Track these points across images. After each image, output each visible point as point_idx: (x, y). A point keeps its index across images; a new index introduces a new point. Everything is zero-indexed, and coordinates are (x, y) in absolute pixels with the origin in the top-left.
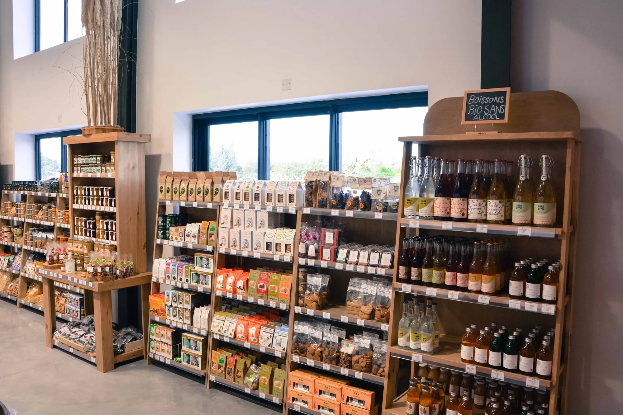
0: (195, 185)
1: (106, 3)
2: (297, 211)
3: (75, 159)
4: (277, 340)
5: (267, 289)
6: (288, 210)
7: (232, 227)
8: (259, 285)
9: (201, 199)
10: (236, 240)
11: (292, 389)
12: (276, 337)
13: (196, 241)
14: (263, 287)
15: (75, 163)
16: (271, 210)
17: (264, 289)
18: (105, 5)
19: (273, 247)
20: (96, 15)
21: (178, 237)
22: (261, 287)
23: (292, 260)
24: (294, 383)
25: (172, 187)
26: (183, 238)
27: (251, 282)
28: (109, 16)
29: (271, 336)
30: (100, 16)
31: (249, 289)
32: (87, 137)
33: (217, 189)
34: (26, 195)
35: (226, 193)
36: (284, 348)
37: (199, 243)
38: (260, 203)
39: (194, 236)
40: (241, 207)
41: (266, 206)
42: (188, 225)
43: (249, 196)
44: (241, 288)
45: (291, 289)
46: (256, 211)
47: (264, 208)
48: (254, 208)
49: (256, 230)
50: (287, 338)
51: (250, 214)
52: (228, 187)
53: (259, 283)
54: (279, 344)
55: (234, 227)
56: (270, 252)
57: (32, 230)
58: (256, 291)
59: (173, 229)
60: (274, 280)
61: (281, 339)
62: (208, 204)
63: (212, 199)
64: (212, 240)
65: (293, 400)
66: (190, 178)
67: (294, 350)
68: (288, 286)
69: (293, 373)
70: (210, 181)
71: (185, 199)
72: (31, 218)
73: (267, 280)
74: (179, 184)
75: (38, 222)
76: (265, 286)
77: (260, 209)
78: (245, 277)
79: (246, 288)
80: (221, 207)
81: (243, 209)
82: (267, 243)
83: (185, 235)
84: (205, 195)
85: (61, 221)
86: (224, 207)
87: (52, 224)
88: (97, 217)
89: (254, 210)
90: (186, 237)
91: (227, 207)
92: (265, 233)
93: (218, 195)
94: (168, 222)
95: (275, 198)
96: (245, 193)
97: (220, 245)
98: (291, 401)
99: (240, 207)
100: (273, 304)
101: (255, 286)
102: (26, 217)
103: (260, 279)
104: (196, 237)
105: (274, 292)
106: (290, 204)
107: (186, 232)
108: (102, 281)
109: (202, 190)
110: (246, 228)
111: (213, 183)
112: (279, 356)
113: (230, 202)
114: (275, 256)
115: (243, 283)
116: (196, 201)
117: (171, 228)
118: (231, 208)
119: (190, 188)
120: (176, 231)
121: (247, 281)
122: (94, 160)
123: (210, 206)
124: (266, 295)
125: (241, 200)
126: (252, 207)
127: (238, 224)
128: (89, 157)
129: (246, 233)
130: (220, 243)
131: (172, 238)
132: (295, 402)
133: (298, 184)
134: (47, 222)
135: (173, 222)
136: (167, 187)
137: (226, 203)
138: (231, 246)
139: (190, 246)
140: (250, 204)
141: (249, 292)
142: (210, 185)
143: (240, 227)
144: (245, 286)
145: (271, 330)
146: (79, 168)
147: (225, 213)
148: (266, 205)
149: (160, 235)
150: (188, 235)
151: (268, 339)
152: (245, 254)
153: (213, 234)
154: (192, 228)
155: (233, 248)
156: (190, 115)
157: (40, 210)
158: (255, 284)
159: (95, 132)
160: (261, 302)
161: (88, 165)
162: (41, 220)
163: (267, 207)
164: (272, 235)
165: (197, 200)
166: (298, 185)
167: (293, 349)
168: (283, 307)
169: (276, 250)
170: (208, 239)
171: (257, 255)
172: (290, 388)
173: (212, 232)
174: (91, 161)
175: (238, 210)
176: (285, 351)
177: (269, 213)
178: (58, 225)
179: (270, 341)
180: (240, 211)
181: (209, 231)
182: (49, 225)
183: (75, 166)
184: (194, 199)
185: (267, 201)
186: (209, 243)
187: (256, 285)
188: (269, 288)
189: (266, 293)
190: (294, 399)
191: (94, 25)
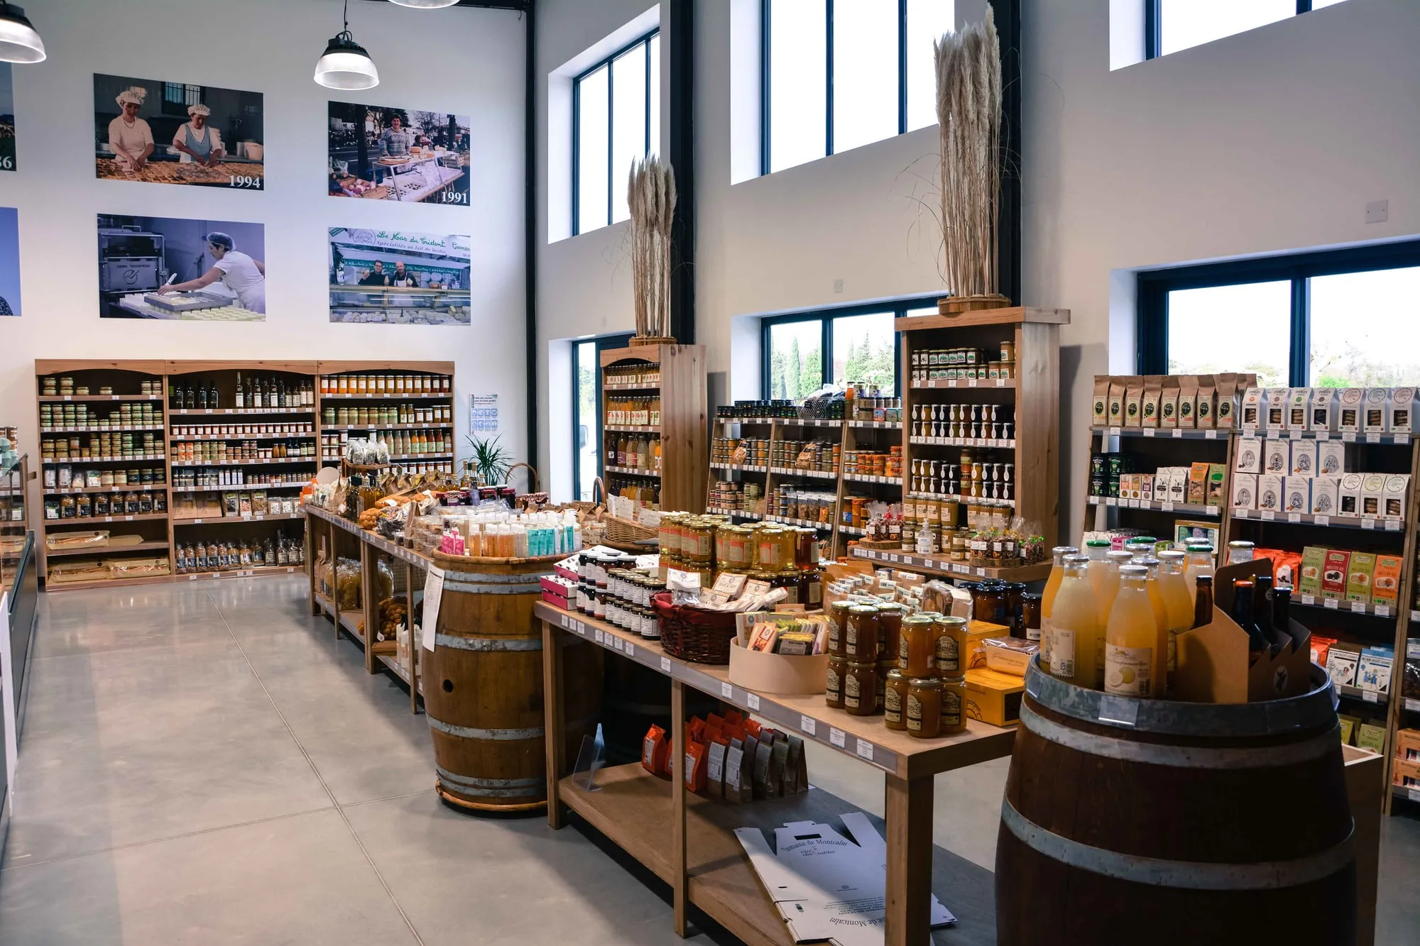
0: (1176, 398)
1: (982, 81)
2: (1412, 440)
3: (915, 357)
4: (1366, 673)
5: (1345, 581)
6: (1393, 439)
7: (1262, 471)
8: (1326, 573)
9: (1191, 424)
10: (1274, 495)
11: (1405, 762)
12: (1363, 667)
13: (1181, 497)
14: (1337, 576)
15: (915, 363)
16: (1353, 440)
17: (1340, 581)
18: (980, 83)
19: (1359, 505)
20: (966, 102)
21: (1139, 492)
22: (1330, 576)
23: (1403, 528)
24: (1408, 750)
25: (1124, 403)
26: (1150, 493)
27: (1307, 569)
28: (987, 103)
29: (1352, 666)
30: (973, 105)
31: (1303, 581)
32: (953, 317)
33: (1226, 405)
34: (770, 425)
35: (1247, 411)
36: (1382, 686)
37: (1186, 501)
38: (1326, 428)
39: (1176, 489)
40: (1284, 435)
41: (1341, 433)
42: (1160, 470)
43: (1302, 416)
44: (1286, 579)
45: (1401, 580)
46: (1318, 442)
47: (1335, 436)
48: (1314, 437)
49: (1317, 476)
50: (1390, 669)
51: (1304, 448)
52: (1252, 399)
53: (1326, 570)
54: (1373, 681)
55: (1267, 471)
56: (1352, 515)
57: (785, 488)
58: (1319, 585)
59: (1127, 479)
60: (1359, 564)
61: (1375, 671)
62: (1207, 431)
63: (1215, 423)
64: (1216, 496)
65: (1405, 783)
66: (1162, 386)
67: (1409, 689)
68: (1394, 575)
69: (1402, 732)
70: (1211, 390)
71: (1154, 423)
72: (783, 466)
73: (1344, 564)
74: (1139, 398)
75: (799, 472)
76: (1342, 575)
77: (1326, 438)
78: (1294, 561)
79: (1296, 582)
80: (1236, 438)
81: (1287, 440)
82: (1345, 498)
83: (1156, 488)
84: (1199, 416)
85: (853, 471)
86: (1245, 435)
87: (832, 475)
88: (965, 460)
89: (1314, 440)
90: (1158, 493)
91: (1253, 436)
92: (1339, 481)
93: (1229, 415)
94: (1114, 466)
95: (1361, 419)
96: (1293, 410)
97: (1236, 504)
98: (1400, 784)
99: (1281, 436)
100: (1358, 607)
101: (1317, 575)
102: (770, 464)
103: (1328, 562)
104: (1181, 491)
105: (1362, 586)
106: (1396, 427)
107: (1158, 483)
108: (1003, 566)
109: (1192, 406)
110: (1294, 473)
111: (1215, 395)
112: (1375, 699)
113: (1257, 427)
114: (1363, 520)
115: (1292, 571)
116: (1177, 427)
117: (1122, 477)
118: (1260, 438)
119: (1164, 403)
120: (1135, 481)
121: (1300, 567)
122: (961, 357)
123: (1211, 435)
124: (1342, 591)
125: (1283, 422)
126: (1309, 435)
127: (1277, 465)
128: (948, 353)
129: (1296, 482)
130: (1236, 500)
131: (1125, 494)
132: (1408, 786)
133: (1414, 392)
134: (820, 472)
135: (1124, 466)
136: (1111, 404)
137: (1248, 429)
138: (1263, 506)
139: (1167, 507)
140: (1305, 429)
141: (1302, 587)
142: (1210, 397)
143: (1280, 471)
144: (1296, 576)
145: (1355, 655)
146: (924, 373)
147: (1246, 446)
148: (1339, 430)
149: (1097, 488)
150: (1162, 488)
151: (1346, 670)
152: (1294, 518)
153: (1219, 485)
154: (1172, 476)
155: (1267, 508)
156: (1133, 272)
157: (800, 451)
158: (1317, 571)
159: (969, 309)
160: (1331, 603)
161: (946, 367)
162: (808, 468)
163: (1344, 434)
164: (1357, 484)
165: (1180, 425)
166: (1413, 395)
167: (1406, 687)
168: (1382, 611)
169: (1366, 511)
170: (1208, 493)
171: (1321, 519)
172: (1398, 760)
173: (1216, 482)
174: (952, 358)
175: (1277, 440)
176: (1387, 692)
177: (1348, 446)
178: (847, 477)
179: (1351, 674)
180: (1280, 443)
181: (1210, 480)
182: (827, 477)
183: (914, 370)
184: (1174, 424)
185: (1343, 424)
186: (1209, 501)
187: (1320, 574)
188: (1350, 579)
189: (1342, 588)
190: (1406, 780)
191: (962, 120)
